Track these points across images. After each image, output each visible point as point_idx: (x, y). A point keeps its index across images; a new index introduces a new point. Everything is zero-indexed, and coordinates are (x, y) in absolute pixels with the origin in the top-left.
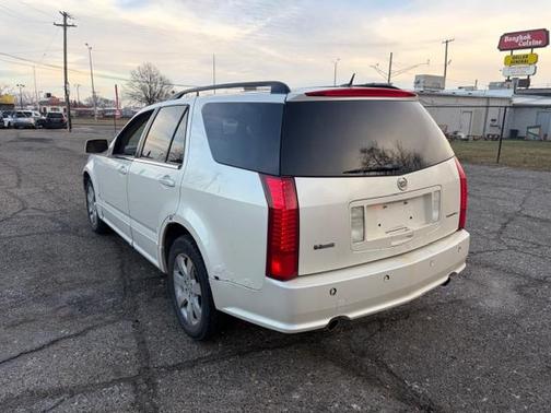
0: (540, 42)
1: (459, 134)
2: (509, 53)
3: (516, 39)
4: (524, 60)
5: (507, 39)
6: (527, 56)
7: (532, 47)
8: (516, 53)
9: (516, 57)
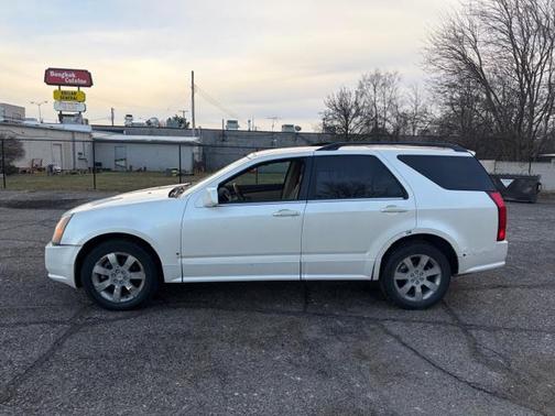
0: (85, 82)
1: (55, 167)
2: (57, 88)
3: (62, 76)
4: (72, 97)
5: (52, 74)
6: (75, 93)
7: (79, 86)
8: (63, 88)
9: (65, 92)
